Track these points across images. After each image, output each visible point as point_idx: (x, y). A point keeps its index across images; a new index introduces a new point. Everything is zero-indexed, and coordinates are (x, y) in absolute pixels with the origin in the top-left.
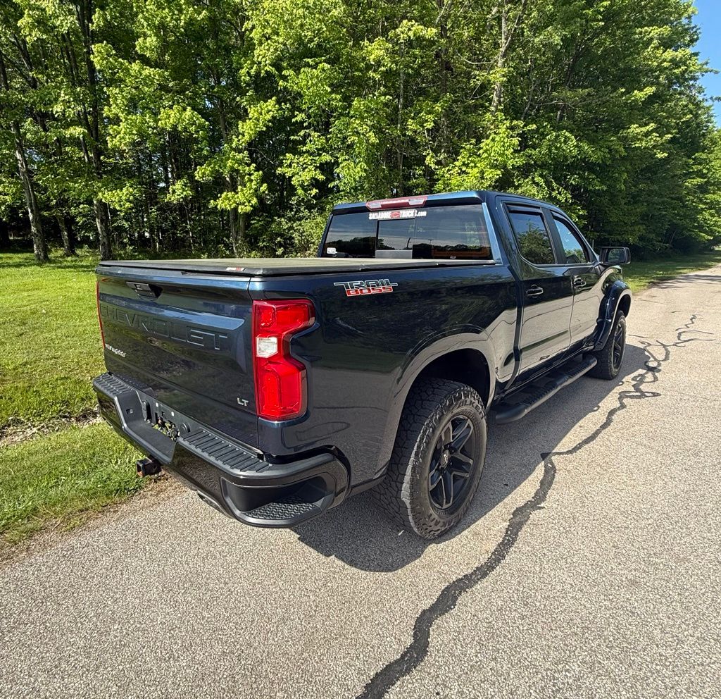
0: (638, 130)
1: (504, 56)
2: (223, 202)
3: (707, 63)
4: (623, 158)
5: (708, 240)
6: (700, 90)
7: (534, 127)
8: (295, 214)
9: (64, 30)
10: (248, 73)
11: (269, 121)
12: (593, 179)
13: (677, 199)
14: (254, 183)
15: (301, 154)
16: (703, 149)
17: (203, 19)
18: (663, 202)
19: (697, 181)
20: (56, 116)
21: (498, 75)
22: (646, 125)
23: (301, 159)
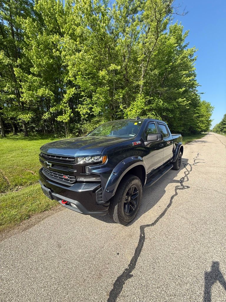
0: (181, 100)
1: (143, 77)
2: (59, 119)
3: (198, 84)
4: (177, 108)
5: (200, 131)
6: (197, 91)
7: (152, 98)
8: (82, 123)
9: (6, 64)
10: (67, 79)
11: (73, 94)
12: (169, 114)
13: (192, 120)
14: (69, 113)
15: (83, 104)
16: (199, 106)
17: (51, 62)
18: (188, 121)
19: (197, 115)
20: (5, 91)
21: (141, 82)
22: (183, 98)
23: (83, 106)
